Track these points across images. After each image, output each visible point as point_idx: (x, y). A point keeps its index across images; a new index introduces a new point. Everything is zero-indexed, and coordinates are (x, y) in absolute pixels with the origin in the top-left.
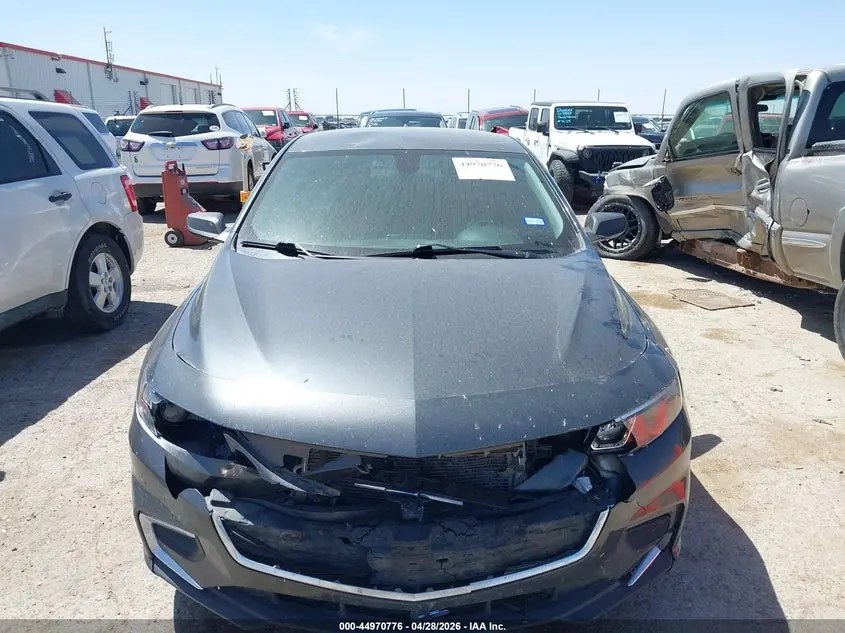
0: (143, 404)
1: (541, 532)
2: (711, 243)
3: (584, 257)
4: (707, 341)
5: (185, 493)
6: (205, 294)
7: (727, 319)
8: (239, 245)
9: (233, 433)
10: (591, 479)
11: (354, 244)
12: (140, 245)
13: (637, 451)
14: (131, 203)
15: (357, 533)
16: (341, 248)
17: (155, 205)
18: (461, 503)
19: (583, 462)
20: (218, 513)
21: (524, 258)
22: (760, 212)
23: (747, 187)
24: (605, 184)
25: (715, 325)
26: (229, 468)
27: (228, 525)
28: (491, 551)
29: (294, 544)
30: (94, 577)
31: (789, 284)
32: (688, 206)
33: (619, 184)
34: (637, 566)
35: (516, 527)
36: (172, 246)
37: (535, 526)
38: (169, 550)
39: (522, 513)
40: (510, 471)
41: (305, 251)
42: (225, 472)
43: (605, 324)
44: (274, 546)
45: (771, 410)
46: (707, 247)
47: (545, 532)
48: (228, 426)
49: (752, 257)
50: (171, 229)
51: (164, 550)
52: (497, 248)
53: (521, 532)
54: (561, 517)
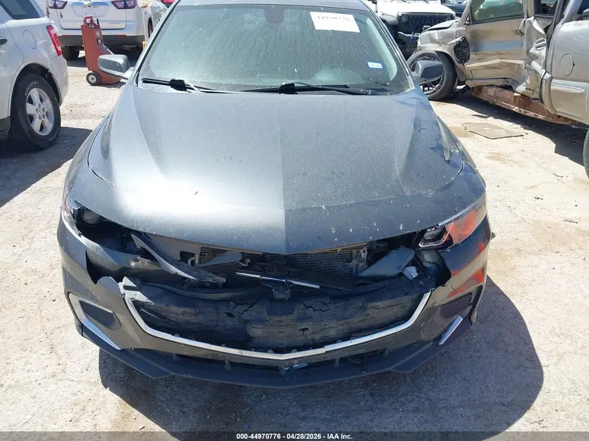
0: (66, 209)
1: (377, 308)
2: (495, 89)
3: (415, 95)
4: (490, 162)
5: (103, 280)
6: (113, 121)
7: (503, 146)
8: (140, 82)
9: (139, 234)
10: (417, 268)
11: (233, 81)
12: (66, 83)
13: (453, 248)
14: (57, 49)
15: (240, 309)
16: (221, 84)
17: (78, 53)
18: (318, 287)
19: (410, 255)
20: (129, 295)
21: (367, 94)
22: (536, 65)
23: (527, 45)
24: (419, 42)
25: (496, 151)
26: (136, 260)
27: (137, 304)
28: (340, 322)
29: (190, 318)
30: (39, 337)
31: (550, 120)
32: (480, 60)
33: (429, 42)
34: (446, 331)
35: (359, 304)
36: (93, 85)
37: (375, 304)
38: (94, 320)
39: (364, 293)
40: (354, 262)
41: (192, 87)
42: (133, 264)
43: (432, 148)
44: (174, 319)
45: (535, 212)
46: (491, 91)
47: (382, 308)
48: (134, 229)
49: (525, 100)
50: (91, 72)
51: (89, 320)
52: (346, 86)
53: (363, 308)
54: (394, 297)
